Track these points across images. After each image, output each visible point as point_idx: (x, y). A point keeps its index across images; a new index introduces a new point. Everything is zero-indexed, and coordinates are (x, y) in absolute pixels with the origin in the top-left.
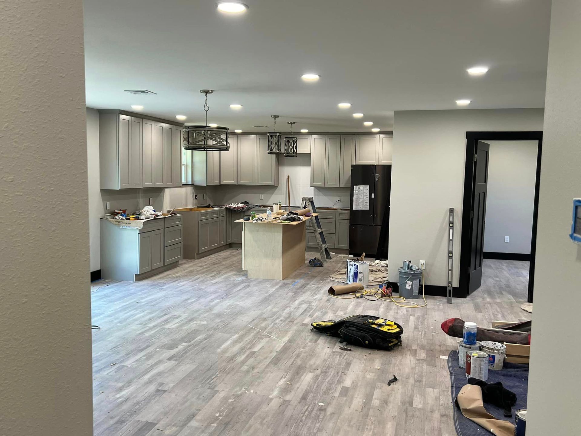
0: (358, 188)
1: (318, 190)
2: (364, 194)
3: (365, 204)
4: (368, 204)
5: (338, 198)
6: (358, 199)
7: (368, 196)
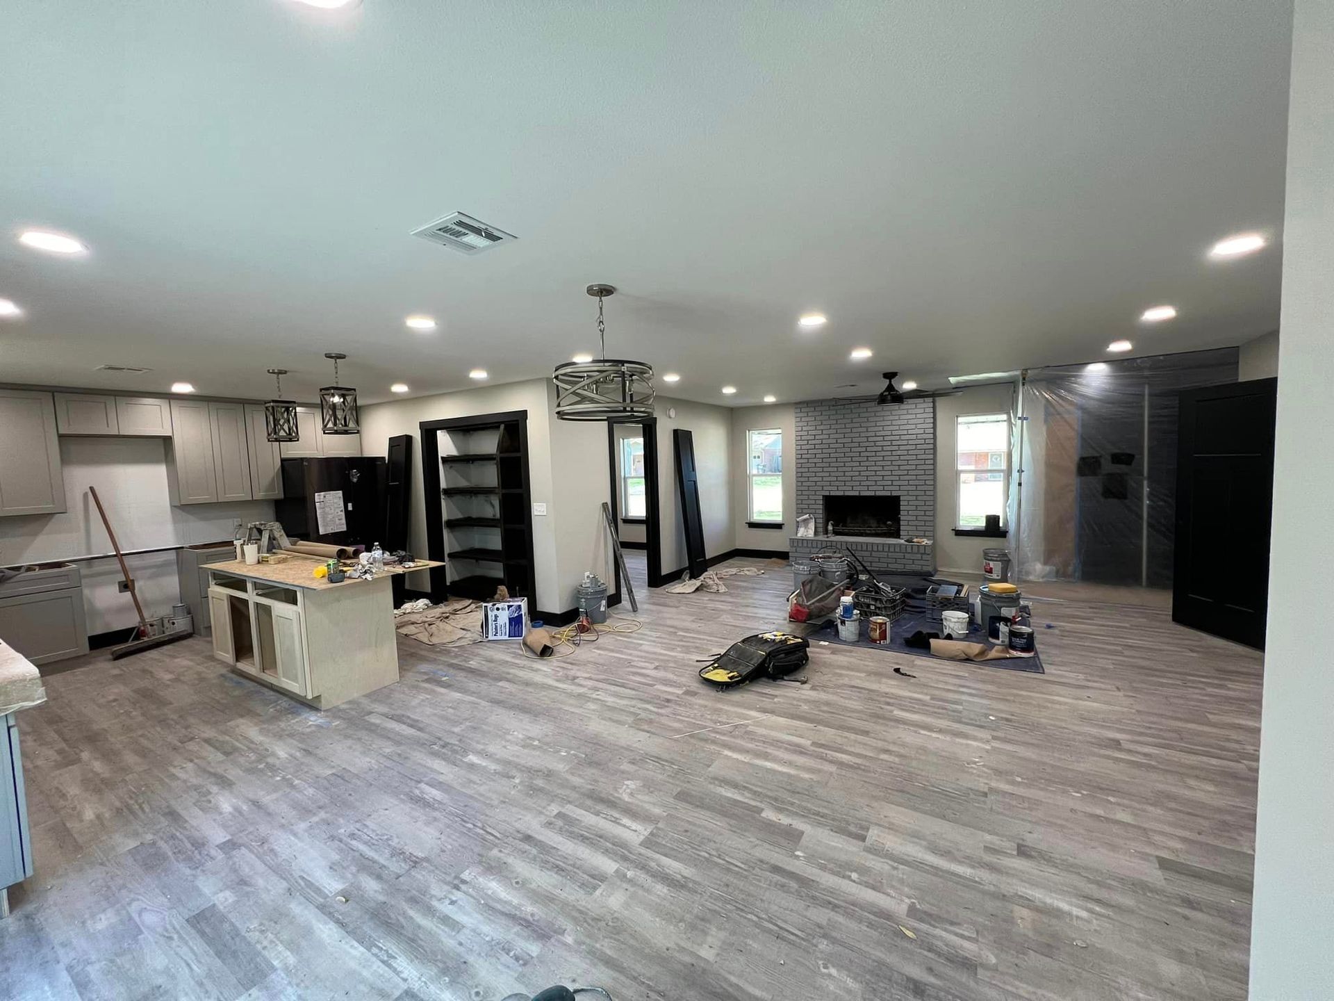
0: (322, 497)
1: (183, 511)
2: (336, 505)
3: (338, 522)
4: (344, 521)
5: (237, 521)
6: (325, 515)
7: (343, 508)
